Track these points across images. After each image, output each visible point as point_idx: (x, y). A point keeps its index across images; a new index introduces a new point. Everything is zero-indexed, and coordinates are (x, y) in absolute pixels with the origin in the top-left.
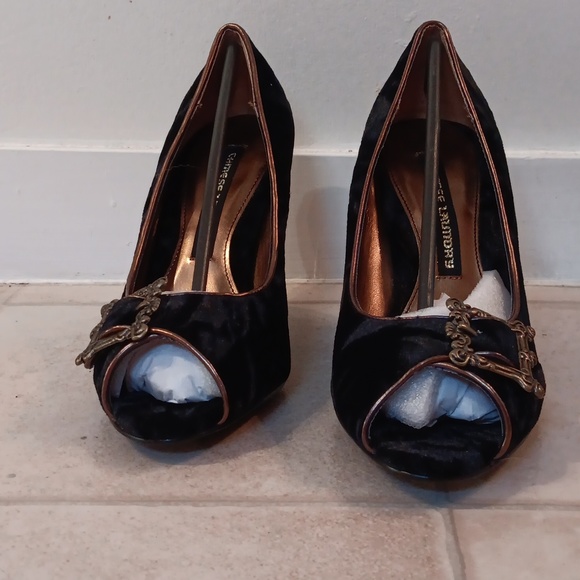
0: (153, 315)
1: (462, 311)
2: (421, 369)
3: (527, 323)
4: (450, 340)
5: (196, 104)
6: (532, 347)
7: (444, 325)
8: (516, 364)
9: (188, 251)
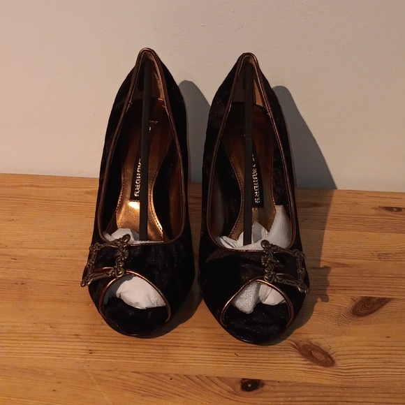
0: (125, 261)
1: (269, 248)
2: (249, 284)
3: (301, 249)
4: (265, 268)
5: (128, 103)
6: (304, 265)
8: (296, 277)
9: (128, 196)
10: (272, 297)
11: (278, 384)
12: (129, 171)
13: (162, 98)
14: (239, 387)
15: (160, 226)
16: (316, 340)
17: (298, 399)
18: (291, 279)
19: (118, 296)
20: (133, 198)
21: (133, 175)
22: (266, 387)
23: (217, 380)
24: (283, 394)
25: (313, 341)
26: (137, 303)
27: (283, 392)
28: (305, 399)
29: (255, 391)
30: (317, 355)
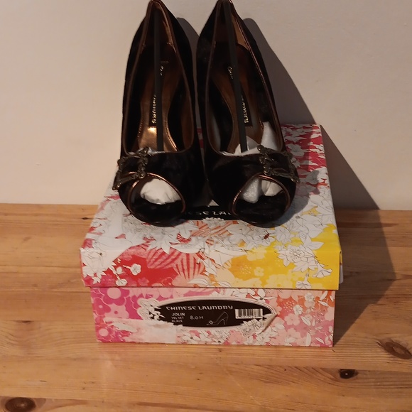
2: (252, 180)
4: (263, 165)
7: (258, 159)
8: (288, 170)
9: (147, 124)
10: (271, 189)
11: (368, 373)
12: (147, 103)
13: (171, 42)
14: (338, 375)
15: (174, 146)
16: (396, 339)
17: (385, 383)
18: (285, 172)
19: (142, 196)
20: (151, 125)
21: (150, 106)
22: (359, 375)
23: (321, 370)
24: (374, 380)
25: (394, 339)
26: (158, 200)
27: (373, 378)
28: (391, 383)
29: (351, 379)
30: (398, 350)
